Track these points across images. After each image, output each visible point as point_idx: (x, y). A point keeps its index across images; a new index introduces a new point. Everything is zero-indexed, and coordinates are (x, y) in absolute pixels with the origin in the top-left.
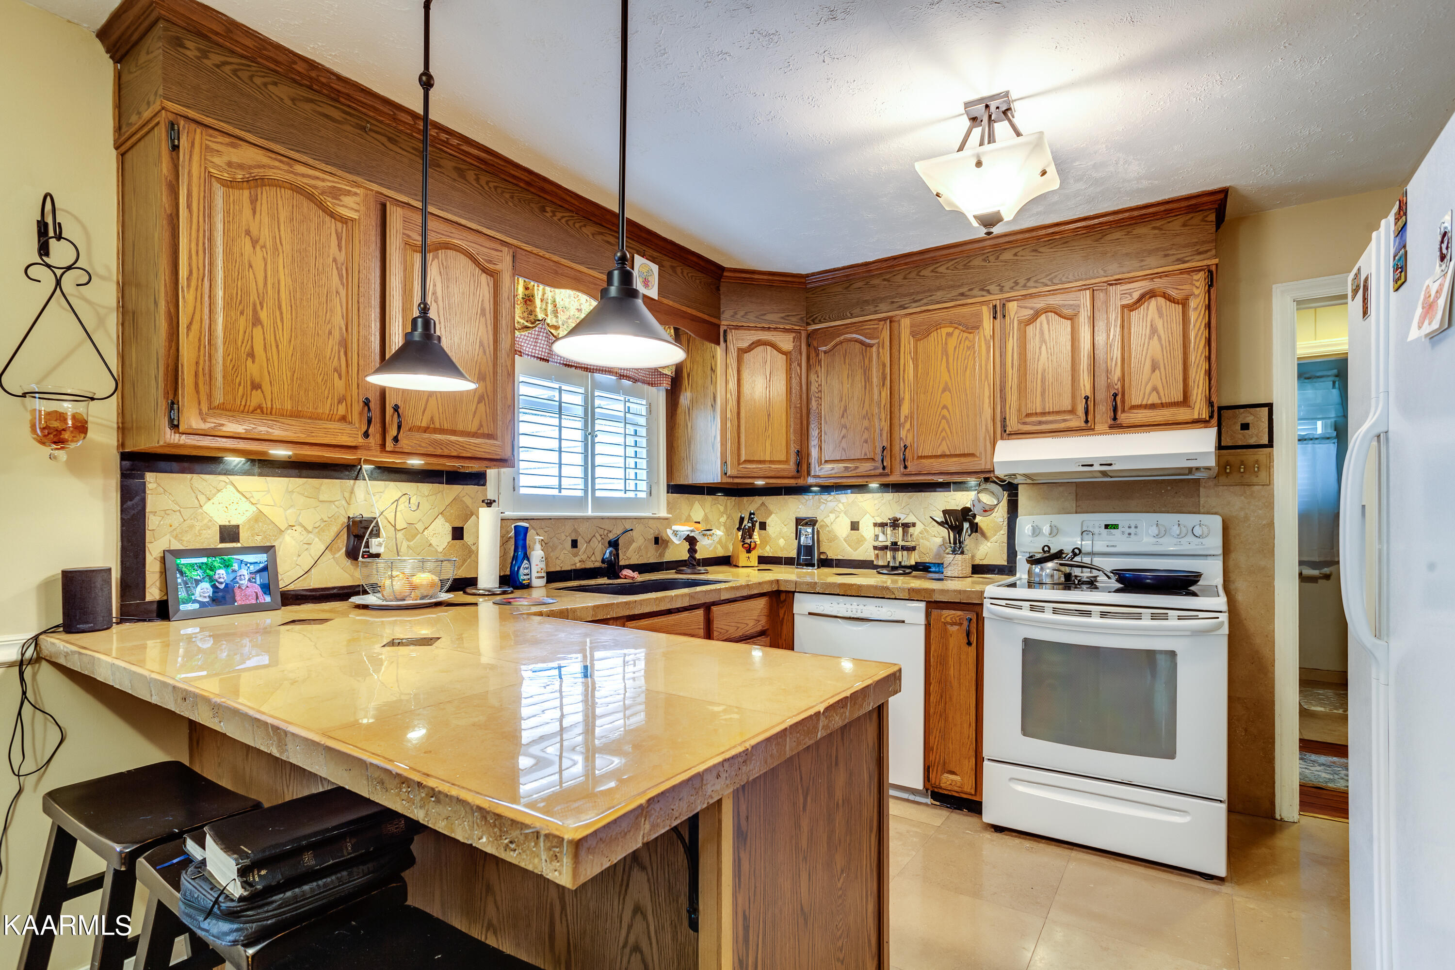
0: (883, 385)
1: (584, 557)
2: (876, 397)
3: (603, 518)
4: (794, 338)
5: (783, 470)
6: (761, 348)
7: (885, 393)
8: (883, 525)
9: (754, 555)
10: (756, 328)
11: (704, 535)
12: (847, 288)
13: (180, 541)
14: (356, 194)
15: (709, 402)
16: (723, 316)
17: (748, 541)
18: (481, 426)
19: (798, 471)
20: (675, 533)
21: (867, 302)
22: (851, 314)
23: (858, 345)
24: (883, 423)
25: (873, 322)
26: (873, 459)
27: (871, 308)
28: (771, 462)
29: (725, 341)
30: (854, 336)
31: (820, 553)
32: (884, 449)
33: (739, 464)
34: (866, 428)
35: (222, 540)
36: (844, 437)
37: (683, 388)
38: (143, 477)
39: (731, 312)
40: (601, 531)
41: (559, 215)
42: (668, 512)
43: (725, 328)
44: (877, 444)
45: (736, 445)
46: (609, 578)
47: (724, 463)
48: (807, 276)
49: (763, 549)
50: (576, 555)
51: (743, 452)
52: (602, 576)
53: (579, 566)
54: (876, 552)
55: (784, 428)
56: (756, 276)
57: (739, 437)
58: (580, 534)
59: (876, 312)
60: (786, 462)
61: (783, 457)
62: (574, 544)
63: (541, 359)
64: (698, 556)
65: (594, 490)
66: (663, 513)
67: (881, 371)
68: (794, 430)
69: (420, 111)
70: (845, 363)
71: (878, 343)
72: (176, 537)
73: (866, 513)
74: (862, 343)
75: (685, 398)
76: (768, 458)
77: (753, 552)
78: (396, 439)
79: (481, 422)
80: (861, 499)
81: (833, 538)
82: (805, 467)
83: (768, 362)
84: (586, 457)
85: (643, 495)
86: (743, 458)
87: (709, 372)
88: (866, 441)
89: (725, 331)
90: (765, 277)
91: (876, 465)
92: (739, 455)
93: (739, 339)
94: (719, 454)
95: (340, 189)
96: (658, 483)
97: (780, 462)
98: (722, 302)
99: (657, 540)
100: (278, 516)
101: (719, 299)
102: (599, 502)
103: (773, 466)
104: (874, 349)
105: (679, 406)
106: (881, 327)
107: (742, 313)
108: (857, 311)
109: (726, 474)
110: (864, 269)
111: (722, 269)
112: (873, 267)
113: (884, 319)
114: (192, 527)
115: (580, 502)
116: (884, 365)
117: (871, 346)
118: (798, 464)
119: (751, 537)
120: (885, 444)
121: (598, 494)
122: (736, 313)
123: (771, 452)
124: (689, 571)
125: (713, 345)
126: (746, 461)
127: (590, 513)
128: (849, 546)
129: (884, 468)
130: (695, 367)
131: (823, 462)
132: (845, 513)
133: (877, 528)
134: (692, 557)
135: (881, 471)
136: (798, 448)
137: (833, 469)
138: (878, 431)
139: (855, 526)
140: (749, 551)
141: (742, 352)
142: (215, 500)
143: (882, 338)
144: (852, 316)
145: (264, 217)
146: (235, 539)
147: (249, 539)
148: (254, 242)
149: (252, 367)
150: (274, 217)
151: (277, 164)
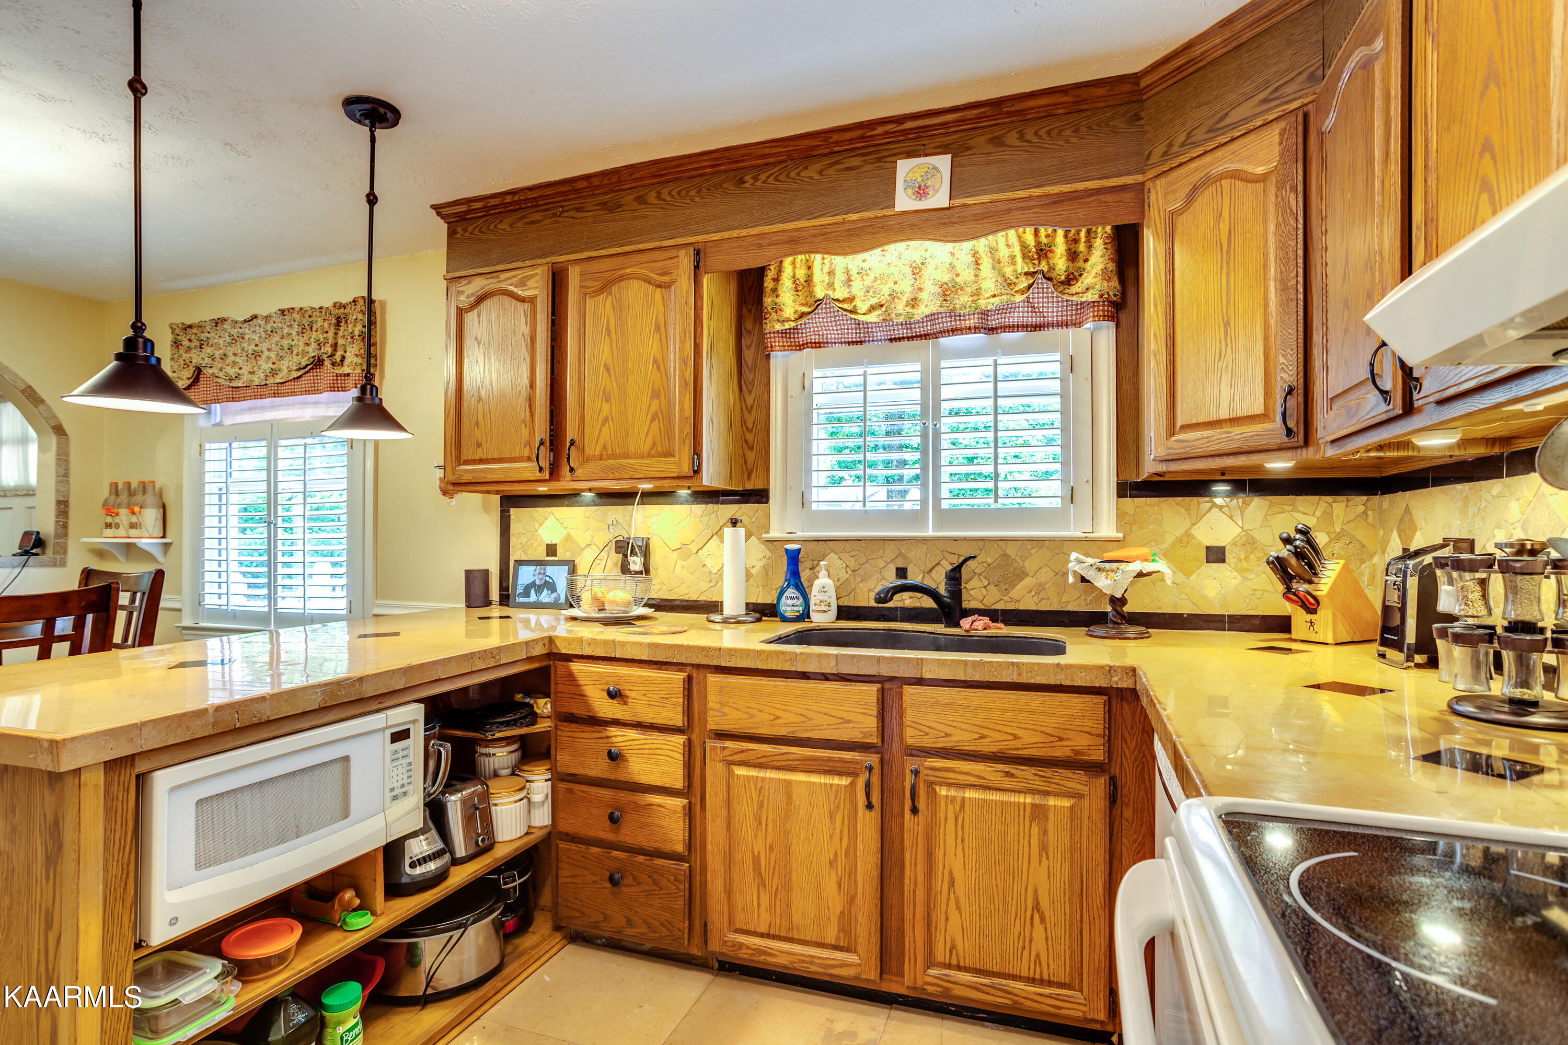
3: (956, 540)
4: (1281, 135)
5: (1261, 435)
13: (526, 554)
14: (537, 274)
18: (654, 444)
29: (1149, 208)
35: (548, 555)
38: (509, 512)
39: (1162, 148)
41: (763, 177)
43: (1148, 183)
46: (942, 625)
51: (1179, 410)
58: (911, 562)
60: (1264, 417)
62: (901, 573)
63: (849, 343)
65: (939, 500)
66: (1107, 529)
72: (524, 551)
79: (654, 441)
83: (1226, 214)
85: (1050, 503)
89: (1148, 190)
95: (527, 276)
96: (1097, 482)
97: (1254, 420)
100: (581, 538)
107: (1182, 138)
115: (910, 517)
122: (1171, 145)
126: (1183, 427)
127: (929, 532)
142: (544, 526)
145: (484, 323)
146: (555, 554)
147: (562, 555)
148: (479, 344)
149: (477, 433)
150: (489, 321)
151: (491, 281)
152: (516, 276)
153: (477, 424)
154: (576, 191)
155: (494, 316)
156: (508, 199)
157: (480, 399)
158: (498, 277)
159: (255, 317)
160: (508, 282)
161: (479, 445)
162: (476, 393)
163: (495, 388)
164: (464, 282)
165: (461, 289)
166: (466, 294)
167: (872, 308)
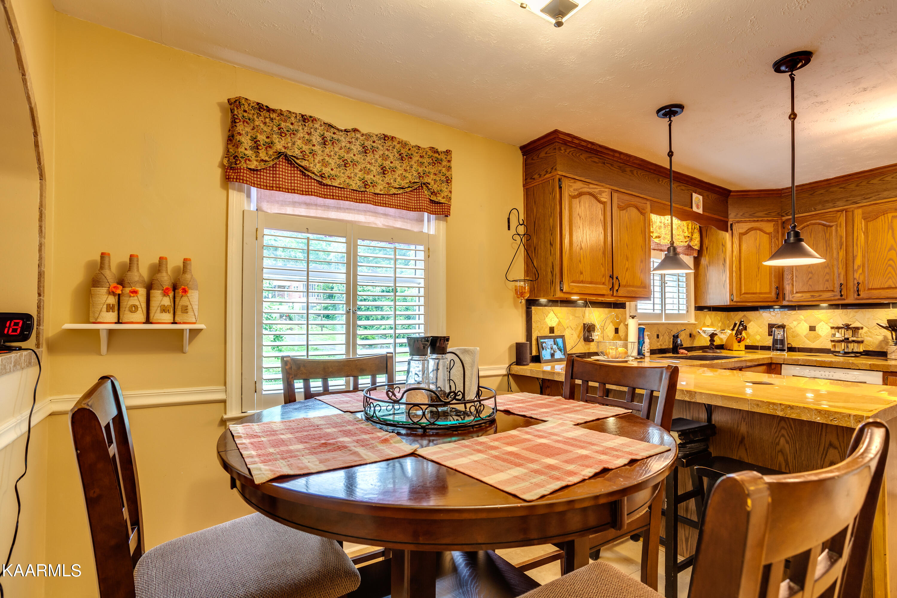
0: (841, 248)
1: (662, 343)
2: (835, 255)
3: (669, 324)
4: (774, 225)
5: (768, 297)
6: (753, 232)
7: (842, 253)
8: (838, 328)
9: (743, 344)
10: (750, 221)
11: (722, 333)
12: (811, 194)
13: (540, 333)
14: (606, 191)
15: (721, 262)
16: (730, 216)
17: (740, 336)
19: (777, 298)
20: (704, 332)
21: (827, 201)
22: (815, 209)
23: (820, 226)
24: (840, 270)
25: (832, 213)
26: (833, 291)
27: (831, 205)
28: (760, 293)
29: (732, 230)
30: (818, 221)
31: (788, 344)
32: (841, 285)
33: (741, 295)
34: (827, 273)
35: (550, 333)
36: (810, 278)
37: (704, 255)
38: (531, 308)
39: (735, 214)
40: (668, 330)
42: (696, 321)
43: (731, 222)
44: (835, 282)
45: (739, 284)
46: (673, 353)
47: (732, 294)
48: (783, 189)
49: (748, 341)
50: (658, 342)
51: (743, 288)
52: (669, 352)
53: (659, 347)
54: (833, 343)
55: (768, 275)
56: (750, 193)
57: (740, 281)
58: (660, 332)
59: (834, 207)
60: (770, 293)
61: (768, 291)
62: (658, 336)
64: (715, 343)
65: (665, 310)
66: (693, 321)
67: (839, 240)
68: (775, 276)
69: (669, 168)
70: (811, 237)
71: (837, 225)
72: (539, 331)
73: (821, 321)
74: (824, 225)
75: (704, 261)
76: (758, 291)
77: (742, 343)
78: (617, 290)
80: (817, 313)
81: (796, 336)
82: (781, 295)
83: (758, 239)
84: (662, 294)
85: (684, 312)
86: (743, 292)
87: (721, 246)
88: (827, 281)
89: (731, 225)
90: (756, 193)
91: (836, 294)
92: (741, 290)
93: (739, 228)
94: (728, 290)
95: (602, 191)
96: (690, 306)
97: (765, 293)
98: (729, 209)
99: (691, 335)
100: (565, 323)
101: (728, 207)
102: (668, 316)
103: (761, 296)
104: (834, 228)
105: (701, 265)
106: (839, 215)
107: (741, 214)
108: (820, 207)
109: (732, 300)
110: (826, 183)
111: (730, 191)
112: (831, 182)
113: (842, 211)
114: (543, 327)
115: (659, 316)
116: (841, 237)
117: (831, 226)
118: (778, 295)
119: (741, 334)
120: (842, 282)
121: (667, 312)
122: (737, 214)
123: (760, 288)
124: (711, 351)
125: (723, 232)
126: (744, 293)
127: (664, 321)
128: (809, 340)
129: (841, 296)
130: (711, 244)
131: (795, 292)
132: (805, 321)
133: (833, 330)
134: (712, 344)
135: (839, 297)
136: (777, 285)
137: (802, 296)
138: (836, 274)
139: (812, 328)
140: (739, 342)
141: (741, 235)
142: (548, 317)
143: (839, 221)
144: (815, 210)
145: (583, 208)
146: (553, 333)
147: (557, 333)
148: (580, 218)
149: (580, 266)
150: (585, 207)
151: (585, 186)
152: (597, 189)
153: (580, 261)
154: (614, 156)
155: (587, 205)
156: (589, 146)
157: (581, 248)
158: (589, 186)
159: (355, 130)
160: (595, 189)
161: (582, 273)
162: (579, 244)
163: (589, 244)
164: (573, 181)
165: (571, 184)
166: (573, 188)
167: (656, 237)
